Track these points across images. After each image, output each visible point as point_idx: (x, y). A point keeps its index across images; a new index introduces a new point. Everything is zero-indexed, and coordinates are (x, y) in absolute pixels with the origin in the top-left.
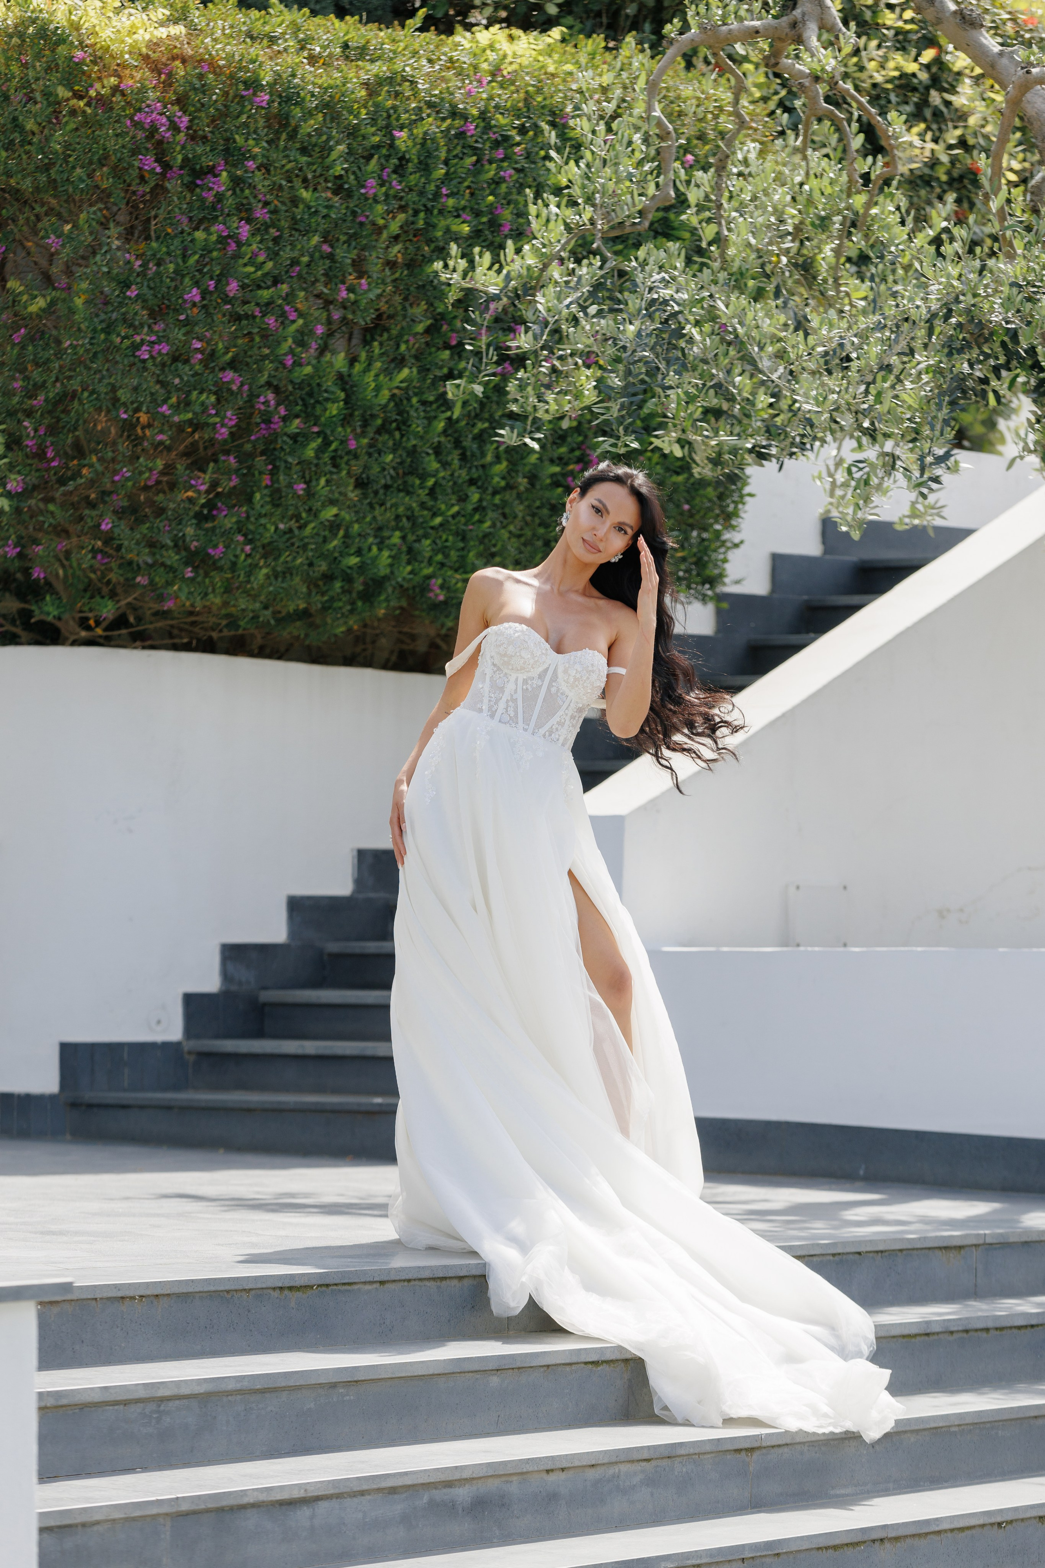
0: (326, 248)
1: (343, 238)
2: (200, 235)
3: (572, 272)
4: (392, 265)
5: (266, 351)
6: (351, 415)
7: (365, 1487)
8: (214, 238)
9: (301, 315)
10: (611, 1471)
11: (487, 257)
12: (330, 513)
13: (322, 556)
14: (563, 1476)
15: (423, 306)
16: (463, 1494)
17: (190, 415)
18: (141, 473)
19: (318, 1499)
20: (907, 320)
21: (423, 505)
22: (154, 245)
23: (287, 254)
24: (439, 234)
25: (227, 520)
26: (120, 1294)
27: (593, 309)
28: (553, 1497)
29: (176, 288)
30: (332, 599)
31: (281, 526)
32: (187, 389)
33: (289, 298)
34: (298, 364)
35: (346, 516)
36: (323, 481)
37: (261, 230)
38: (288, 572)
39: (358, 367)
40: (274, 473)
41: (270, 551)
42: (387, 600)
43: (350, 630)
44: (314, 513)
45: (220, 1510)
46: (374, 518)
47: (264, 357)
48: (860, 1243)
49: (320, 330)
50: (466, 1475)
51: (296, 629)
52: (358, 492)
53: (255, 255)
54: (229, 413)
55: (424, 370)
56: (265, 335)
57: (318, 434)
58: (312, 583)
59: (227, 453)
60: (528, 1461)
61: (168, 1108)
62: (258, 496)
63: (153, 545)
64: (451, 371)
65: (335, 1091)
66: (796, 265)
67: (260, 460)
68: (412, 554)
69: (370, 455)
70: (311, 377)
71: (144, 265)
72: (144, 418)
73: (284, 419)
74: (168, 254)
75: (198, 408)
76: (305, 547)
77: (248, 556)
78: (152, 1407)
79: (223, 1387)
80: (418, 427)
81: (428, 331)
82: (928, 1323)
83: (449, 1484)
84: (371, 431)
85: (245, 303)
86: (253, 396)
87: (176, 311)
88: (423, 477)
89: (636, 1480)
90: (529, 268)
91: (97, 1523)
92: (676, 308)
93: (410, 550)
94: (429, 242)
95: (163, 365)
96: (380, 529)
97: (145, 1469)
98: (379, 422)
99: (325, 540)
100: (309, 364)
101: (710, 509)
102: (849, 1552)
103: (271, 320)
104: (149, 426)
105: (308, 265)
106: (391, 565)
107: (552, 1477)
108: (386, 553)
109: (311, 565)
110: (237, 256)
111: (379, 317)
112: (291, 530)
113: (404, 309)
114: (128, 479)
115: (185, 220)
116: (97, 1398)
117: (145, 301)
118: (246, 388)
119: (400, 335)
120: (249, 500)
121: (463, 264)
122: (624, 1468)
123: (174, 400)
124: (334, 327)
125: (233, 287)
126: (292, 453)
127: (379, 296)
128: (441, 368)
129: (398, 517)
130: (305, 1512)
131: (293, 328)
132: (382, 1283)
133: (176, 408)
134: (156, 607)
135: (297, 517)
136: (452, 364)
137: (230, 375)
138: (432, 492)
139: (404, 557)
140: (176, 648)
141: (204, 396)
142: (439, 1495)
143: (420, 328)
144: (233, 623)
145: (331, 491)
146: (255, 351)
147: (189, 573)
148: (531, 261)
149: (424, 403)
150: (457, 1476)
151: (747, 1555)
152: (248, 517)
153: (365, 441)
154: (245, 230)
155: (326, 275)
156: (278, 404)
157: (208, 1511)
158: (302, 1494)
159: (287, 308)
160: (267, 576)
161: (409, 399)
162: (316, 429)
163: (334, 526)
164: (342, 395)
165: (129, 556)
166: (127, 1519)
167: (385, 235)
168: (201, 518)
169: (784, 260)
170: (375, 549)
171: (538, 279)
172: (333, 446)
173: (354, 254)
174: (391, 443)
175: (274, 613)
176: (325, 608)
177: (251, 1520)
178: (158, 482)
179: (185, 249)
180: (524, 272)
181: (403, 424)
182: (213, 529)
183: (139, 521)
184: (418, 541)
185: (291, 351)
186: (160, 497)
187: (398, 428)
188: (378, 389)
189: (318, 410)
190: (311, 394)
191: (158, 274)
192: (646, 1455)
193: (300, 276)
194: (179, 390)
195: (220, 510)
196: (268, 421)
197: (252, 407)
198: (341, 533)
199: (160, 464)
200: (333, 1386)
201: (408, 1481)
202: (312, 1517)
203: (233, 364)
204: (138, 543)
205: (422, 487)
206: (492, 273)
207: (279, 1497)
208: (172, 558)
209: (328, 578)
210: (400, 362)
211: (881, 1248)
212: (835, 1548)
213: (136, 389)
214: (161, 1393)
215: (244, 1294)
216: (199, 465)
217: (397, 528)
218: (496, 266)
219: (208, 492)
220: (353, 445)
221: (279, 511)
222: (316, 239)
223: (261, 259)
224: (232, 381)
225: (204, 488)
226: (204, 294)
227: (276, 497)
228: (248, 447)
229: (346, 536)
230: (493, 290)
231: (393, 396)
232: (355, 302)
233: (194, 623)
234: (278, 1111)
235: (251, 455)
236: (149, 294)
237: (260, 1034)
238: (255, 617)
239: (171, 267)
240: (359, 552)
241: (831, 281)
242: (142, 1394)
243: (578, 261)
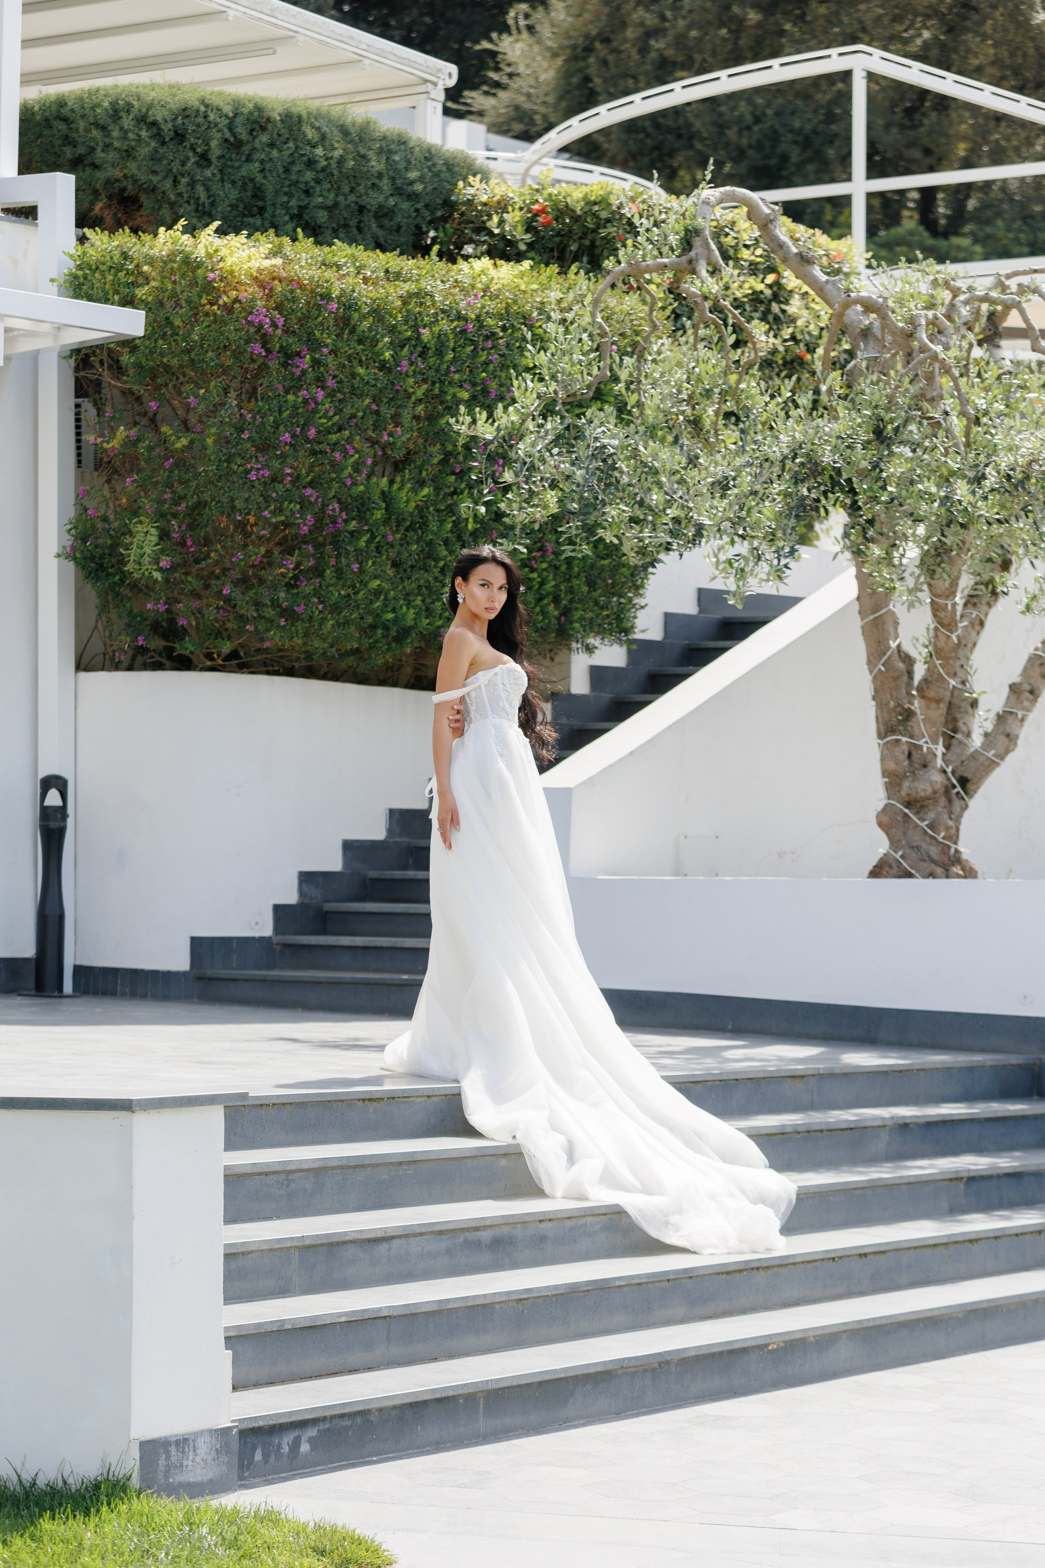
0: (374, 407)
1: (385, 400)
2: (291, 397)
3: (540, 426)
4: (417, 418)
5: (334, 475)
6: (389, 518)
7: (423, 1230)
8: (300, 400)
9: (357, 452)
10: (582, 1221)
11: (484, 415)
12: (375, 584)
13: (369, 612)
14: (550, 1224)
15: (438, 446)
16: (485, 1236)
17: (283, 518)
18: (250, 556)
19: (393, 1238)
20: (767, 460)
21: (436, 579)
22: (260, 403)
23: (348, 410)
24: (449, 398)
25: (307, 588)
26: (260, 1102)
27: (555, 451)
28: (544, 1238)
29: (274, 433)
30: (376, 641)
31: (343, 592)
32: (280, 500)
33: (349, 440)
34: (355, 484)
35: (386, 586)
36: (370, 563)
37: (331, 395)
38: (347, 623)
39: (396, 487)
40: (338, 557)
41: (335, 609)
42: (412, 642)
43: (387, 663)
44: (364, 584)
45: (330, 1245)
46: (404, 587)
47: (333, 480)
48: (737, 1073)
49: (369, 462)
50: (488, 1223)
51: (351, 661)
52: (393, 570)
53: (327, 411)
54: (309, 517)
55: (438, 489)
56: (333, 465)
57: (368, 531)
58: (362, 631)
59: (306, 543)
60: (528, 1214)
61: (263, 981)
62: (328, 572)
63: (257, 604)
64: (456, 489)
65: (375, 970)
66: (689, 421)
67: (329, 548)
68: (429, 612)
69: (401, 545)
70: (363, 493)
71: (254, 417)
72: (252, 519)
73: (346, 521)
74: (269, 409)
75: (288, 513)
76: (358, 607)
77: (320, 612)
78: (283, 1177)
79: (330, 1164)
80: (433, 526)
81: (441, 462)
82: (783, 1126)
83: (477, 1229)
84: (402, 529)
85: (320, 443)
86: (324, 505)
87: (274, 448)
88: (437, 560)
89: (597, 1227)
90: (513, 423)
91: (252, 1252)
92: (612, 451)
93: (427, 609)
94: (442, 403)
95: (265, 483)
96: (408, 595)
97: (279, 1217)
98: (408, 523)
99: (371, 602)
100: (362, 484)
101: (625, 583)
102: (737, 1275)
103: (337, 455)
104: (256, 524)
105: (362, 418)
106: (415, 619)
107: (543, 1226)
108: (412, 611)
109: (362, 618)
110: (315, 411)
111: (409, 453)
112: (349, 595)
113: (425, 448)
114: (241, 560)
115: (280, 387)
116: (249, 1170)
117: (253, 441)
118: (320, 500)
119: (422, 465)
120: (321, 575)
121: (468, 419)
122: (589, 1219)
123: (272, 507)
124: (378, 459)
125: (312, 433)
126: (350, 543)
127: (408, 439)
128: (449, 487)
129: (419, 587)
130: (383, 1247)
131: (352, 460)
132: (428, 1097)
133: (273, 513)
134: (259, 645)
135: (354, 587)
136: (456, 485)
137: (309, 491)
138: (442, 570)
139: (424, 614)
140: (268, 673)
141: (292, 505)
142: (471, 1236)
143: (435, 461)
144: (309, 656)
145: (376, 570)
146: (327, 475)
147: (283, 622)
148: (514, 418)
149: (438, 511)
150: (482, 1224)
151: (671, 1277)
152: (321, 586)
153: (398, 536)
154: (320, 395)
155: (374, 425)
156: (341, 510)
157: (322, 1245)
158: (383, 1234)
159: (348, 447)
160: (333, 626)
161: (427, 508)
162: (366, 528)
163: (377, 592)
164: (384, 505)
165: (242, 612)
166: (270, 1250)
167: (413, 399)
168: (289, 586)
169: (681, 418)
170: (405, 608)
171: (519, 430)
172: (377, 539)
173: (392, 411)
174: (415, 537)
175: (338, 650)
176: (371, 647)
177: (350, 1251)
178: (261, 562)
179: (281, 407)
180: (510, 425)
181: (424, 524)
182: (298, 593)
183: (250, 588)
184: (433, 603)
185: (350, 476)
186: (263, 572)
187: (420, 528)
188: (408, 501)
189: (368, 514)
190: (363, 504)
191: (263, 423)
192: (604, 1211)
193: (356, 425)
194: (275, 501)
195: (302, 581)
196: (334, 522)
197: (324, 512)
198: (382, 597)
199: (263, 550)
200: (400, 1164)
201: (451, 1227)
202: (389, 1250)
203: (311, 484)
204: (247, 603)
205: (435, 567)
206: (487, 425)
207: (368, 1236)
208: (270, 613)
209: (373, 627)
210: (422, 483)
211: (751, 1076)
212: (728, 1273)
213: (247, 500)
214: (289, 1168)
215: (340, 1104)
216: (290, 552)
217: (419, 594)
218: (490, 421)
219: (294, 569)
220: (390, 538)
221: (341, 582)
222: (367, 401)
223: (331, 414)
224: (311, 495)
225: (292, 566)
226: (293, 436)
227: (339, 573)
228: (321, 539)
229: (386, 599)
230: (489, 437)
231: (417, 506)
232: (394, 443)
233: (282, 657)
234: (338, 983)
235: (322, 545)
236: (256, 436)
237: (324, 932)
238: (325, 653)
239: (271, 419)
240: (394, 610)
241: (712, 432)
242: (278, 1168)
243: (545, 418)
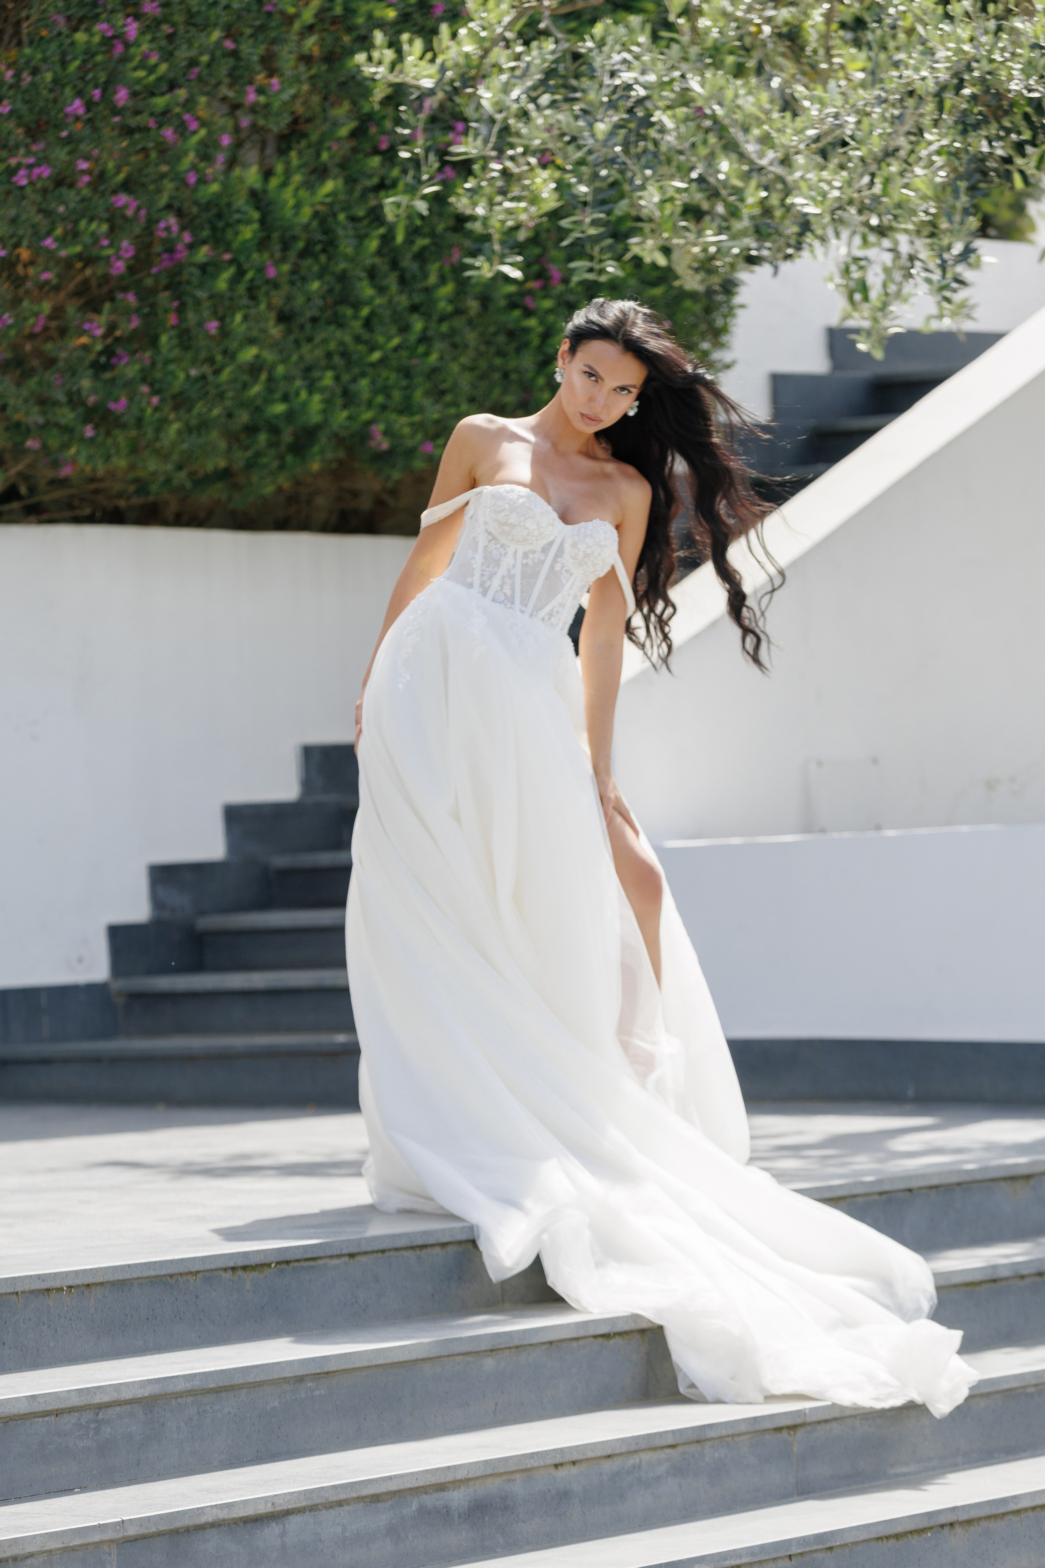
0: (229, 45)
1: (248, 31)
2: (80, 37)
3: (518, 57)
4: (306, 59)
5: (164, 168)
6: (268, 238)
7: (342, 1496)
8: (97, 39)
9: (203, 124)
10: (631, 1462)
11: (419, 45)
12: (249, 354)
13: (243, 405)
14: (574, 1470)
15: (346, 106)
16: (458, 1498)
17: (78, 249)
18: (25, 319)
19: (288, 1513)
20: (911, 93)
21: (358, 339)
22: (27, 51)
23: (183, 54)
24: (360, 20)
25: (128, 368)
26: (44, 1286)
27: (545, 99)
28: (564, 1496)
29: (55, 101)
30: (258, 454)
31: (194, 372)
32: (74, 217)
33: (189, 104)
34: (203, 181)
35: (269, 356)
36: (238, 317)
37: (152, 26)
38: (204, 425)
39: (274, 182)
40: (181, 310)
41: (181, 402)
42: (322, 452)
43: (280, 490)
44: (230, 355)
45: (175, 1533)
46: (301, 358)
47: (163, 176)
48: (909, 1178)
49: (226, 140)
50: (460, 1475)
51: (217, 492)
52: (281, 327)
53: (146, 57)
54: (125, 244)
55: (351, 181)
56: (163, 149)
57: (231, 262)
58: (233, 438)
59: (125, 289)
60: (532, 1455)
61: (96, 1060)
62: (164, 339)
63: (44, 402)
64: (383, 179)
65: (291, 1029)
66: (780, 35)
67: (164, 297)
68: (348, 397)
69: (292, 283)
70: (218, 195)
71: (18, 75)
72: (25, 254)
73: (191, 247)
74: (45, 60)
75: (87, 240)
76: (221, 396)
77: (156, 409)
78: (88, 1416)
79: (171, 1388)
80: (347, 247)
81: (353, 134)
82: (995, 1267)
83: (441, 1487)
84: (292, 255)
85: (137, 113)
86: (151, 222)
87: (58, 127)
88: (357, 305)
89: (661, 1470)
90: (467, 56)
91: (31, 1555)
92: (642, 92)
93: (346, 393)
94: (350, 29)
95: (45, 191)
96: (308, 370)
97: (84, 1488)
98: (301, 245)
99: (245, 386)
100: (215, 180)
101: (695, 326)
102: (914, 1540)
103: (168, 132)
104: (32, 263)
105: (209, 65)
106: (324, 412)
107: (562, 1473)
108: (317, 398)
109: (230, 415)
110: (125, 59)
111: (295, 121)
112: (203, 377)
113: (324, 110)
114: (10, 327)
115: (61, 20)
116: (24, 1409)
117: (20, 117)
118: (143, 213)
119: (321, 142)
120: (154, 342)
121: (389, 55)
122: (645, 1457)
123: (59, 231)
124: (243, 135)
125: (122, 96)
126: (201, 286)
127: (294, 97)
128: (370, 177)
129: (329, 355)
130: (274, 1529)
131: (194, 140)
132: (352, 1256)
133: (63, 241)
134: (50, 474)
135: (211, 360)
136: (383, 172)
137: (123, 199)
138: (368, 323)
139: (339, 401)
140: (78, 520)
141: (94, 226)
142: (429, 1500)
143: (344, 132)
144: (142, 487)
145: (250, 329)
146: (151, 169)
147: (89, 431)
148: (469, 48)
149: (353, 219)
150: (450, 1478)
151: (794, 1550)
152: (153, 364)
153: (286, 267)
154: (132, 29)
155: (230, 75)
156: (183, 228)
157: (160, 1534)
158: (269, 1508)
159: (187, 117)
160: (179, 432)
161: (335, 215)
162: (227, 257)
163: (255, 369)
164: (256, 215)
165: (17, 417)
166: (65, 1549)
167: (297, 26)
168: (98, 368)
169: (767, 29)
170: (304, 395)
171: (479, 67)
172: (249, 275)
173: (261, 49)
174: (316, 268)
175: (191, 474)
176: (250, 465)
177: (211, 1542)
178: (46, 329)
179: (64, 54)
180: (461, 60)
181: (330, 245)
182: (113, 380)
183: (27, 374)
184: (354, 380)
185: (194, 167)
186: (49, 346)
187: (324, 251)
188: (298, 206)
189: (229, 234)
190: (219, 216)
191: (33, 84)
192: (670, 1441)
193: (200, 79)
194: (64, 219)
195: (120, 358)
196: (170, 250)
197: (151, 234)
198: (264, 377)
199: (46, 307)
200: (300, 1379)
201: (393, 1486)
202: (283, 1534)
203: (127, 186)
204: (26, 401)
205: (355, 317)
206: (423, 63)
207: (242, 1513)
208: (67, 416)
209: (251, 430)
210: (321, 173)
211: (935, 1181)
212: (897, 1536)
213: (14, 221)
214: (98, 1399)
215: (191, 1279)
216: (93, 306)
217: (328, 367)
218: (429, 55)
219: (105, 336)
220: (272, 273)
221: (189, 355)
222: (216, 35)
223: (153, 60)
224: (125, 207)
225: (99, 332)
226: (89, 105)
227: (185, 339)
228: (149, 282)
229: (270, 379)
230: (427, 83)
231: (316, 214)
232: (267, 106)
233: (97, 492)
234: (224, 1057)
235: (154, 291)
236: (24, 109)
237: (199, 967)
238: (168, 481)
239: (49, 76)
240: (285, 398)
241: (821, 52)
242: (75, 1401)
243: (527, 43)
